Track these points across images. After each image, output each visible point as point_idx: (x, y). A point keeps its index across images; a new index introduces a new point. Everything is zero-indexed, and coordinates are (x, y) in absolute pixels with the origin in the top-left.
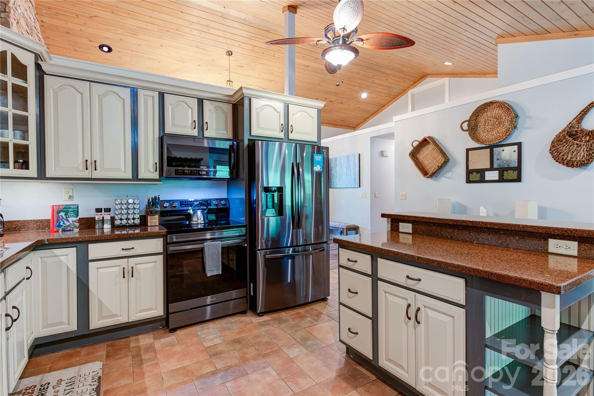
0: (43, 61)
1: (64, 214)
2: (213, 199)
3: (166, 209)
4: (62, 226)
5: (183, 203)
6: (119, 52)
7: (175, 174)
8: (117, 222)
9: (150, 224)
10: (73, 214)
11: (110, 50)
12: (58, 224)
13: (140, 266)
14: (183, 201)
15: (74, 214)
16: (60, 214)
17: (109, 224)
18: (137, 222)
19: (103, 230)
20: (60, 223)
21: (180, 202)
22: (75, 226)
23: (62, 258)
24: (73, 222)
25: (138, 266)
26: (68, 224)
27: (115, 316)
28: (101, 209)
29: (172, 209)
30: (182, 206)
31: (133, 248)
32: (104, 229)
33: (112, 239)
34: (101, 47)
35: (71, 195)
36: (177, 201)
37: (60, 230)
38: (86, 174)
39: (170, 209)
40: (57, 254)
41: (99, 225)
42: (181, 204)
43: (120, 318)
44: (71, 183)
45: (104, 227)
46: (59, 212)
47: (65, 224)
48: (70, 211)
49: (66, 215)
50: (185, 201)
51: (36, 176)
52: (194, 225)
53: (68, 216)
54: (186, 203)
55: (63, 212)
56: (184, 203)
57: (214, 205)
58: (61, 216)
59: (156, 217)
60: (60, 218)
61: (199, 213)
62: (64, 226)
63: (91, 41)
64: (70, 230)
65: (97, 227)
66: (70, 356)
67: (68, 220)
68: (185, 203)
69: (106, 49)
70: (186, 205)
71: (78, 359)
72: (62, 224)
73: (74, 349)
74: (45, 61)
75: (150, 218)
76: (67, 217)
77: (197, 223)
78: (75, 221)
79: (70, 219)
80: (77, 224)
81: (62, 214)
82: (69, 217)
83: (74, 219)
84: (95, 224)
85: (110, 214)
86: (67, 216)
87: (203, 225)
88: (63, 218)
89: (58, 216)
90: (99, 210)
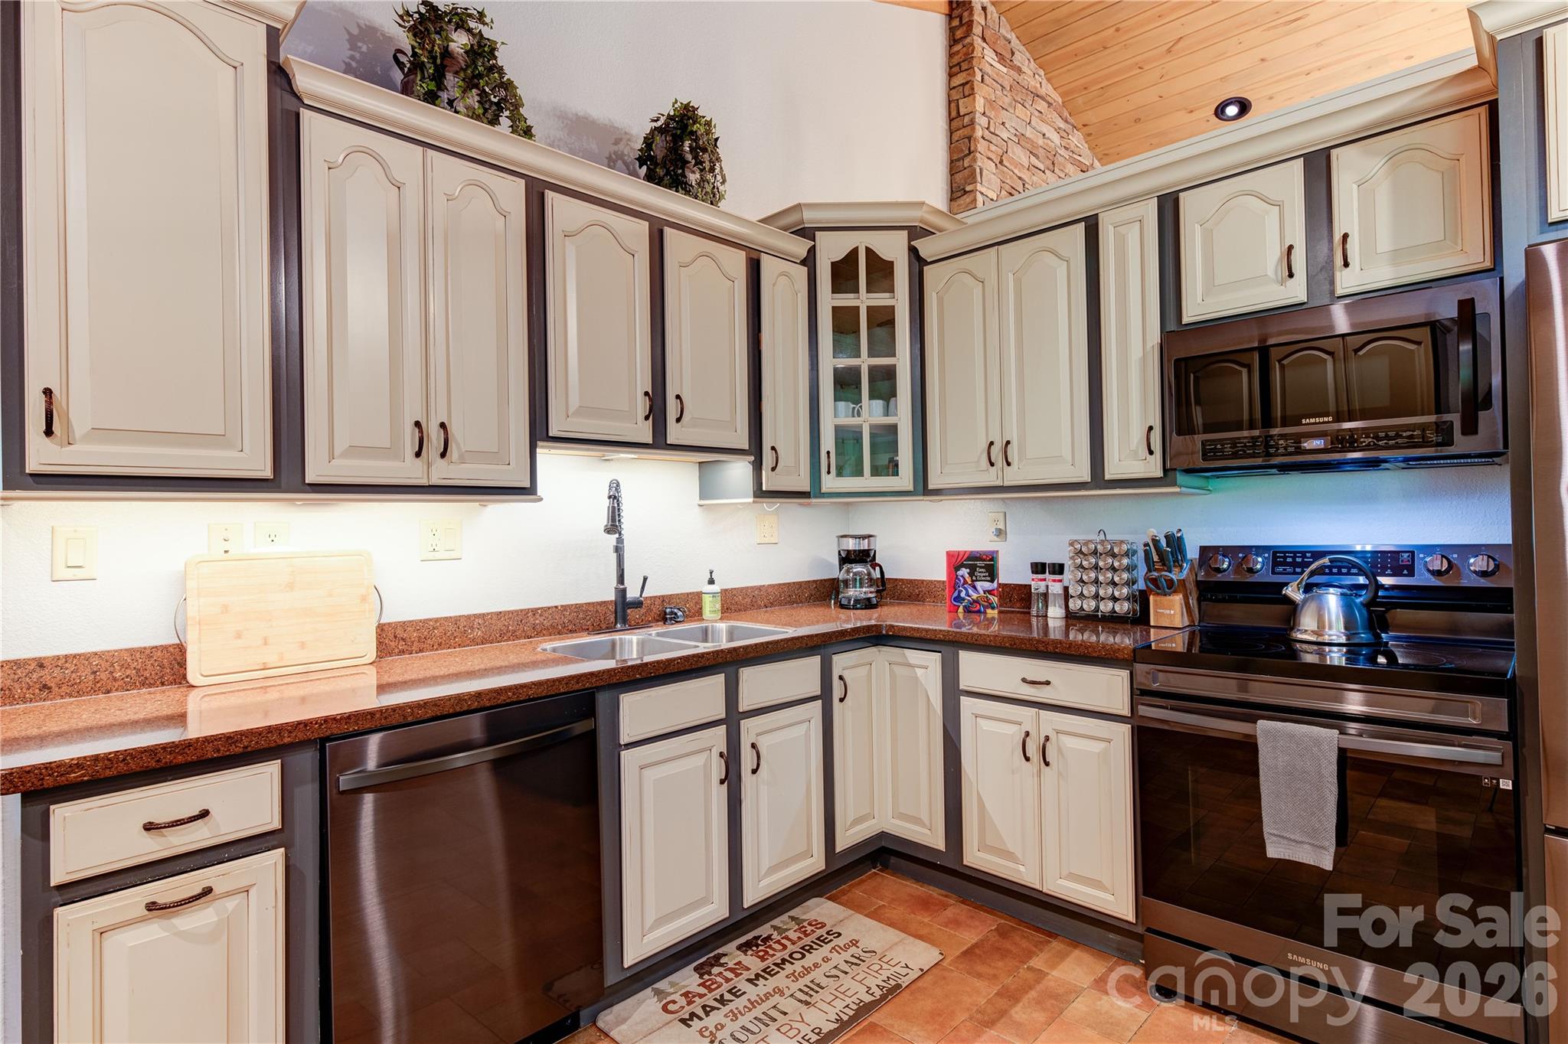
0: (935, 234)
1: (968, 573)
2: (1430, 549)
3: (1219, 577)
4: (964, 599)
5: (1285, 558)
6: (1271, 98)
7: (1205, 457)
8: (1075, 604)
9: (1156, 620)
10: (984, 574)
11: (1244, 107)
12: (956, 594)
13: (1068, 742)
14: (1285, 552)
15: (987, 574)
16: (960, 573)
17: (1060, 607)
18: (1123, 608)
19: (1047, 621)
20: (960, 592)
21: (1275, 553)
22: (990, 604)
23: (919, 672)
24: (985, 592)
25: (1063, 738)
26: (975, 596)
27: (1009, 855)
28: (1043, 565)
29: (1238, 578)
30: (1280, 569)
31: (1048, 683)
32: (1048, 619)
33: (998, 647)
34: (1220, 112)
35: (1001, 527)
36: (1260, 550)
37: (961, 610)
38: (991, 478)
39: (1231, 577)
40: (912, 662)
41: (1038, 607)
42: (1275, 564)
43: (1022, 868)
44: (1002, 499)
45: (1049, 614)
46: (957, 569)
47: (970, 596)
48: (981, 567)
49: (971, 574)
50: (1295, 553)
51: (911, 488)
52: (1305, 646)
53: (976, 577)
54: (1299, 560)
55: (966, 566)
56: (1289, 560)
57: (1429, 570)
58: (962, 576)
59: (1172, 601)
60: (960, 581)
61: (1332, 600)
62: (969, 600)
63: (1192, 111)
64: (979, 612)
65: (1034, 612)
66: (925, 904)
67: (974, 587)
68: (1294, 558)
69: (1232, 110)
70: (1294, 564)
71: (926, 920)
72: (963, 594)
73: (946, 896)
74: (940, 231)
75: (1155, 601)
76: (973, 581)
77: (1313, 638)
78: (990, 592)
79: (978, 584)
80: (995, 599)
81: (964, 572)
82: (977, 581)
83: (987, 585)
84: (1030, 603)
85: (1060, 581)
86: (974, 578)
87: (1344, 649)
88: (965, 582)
89: (957, 576)
90: (1039, 568)
